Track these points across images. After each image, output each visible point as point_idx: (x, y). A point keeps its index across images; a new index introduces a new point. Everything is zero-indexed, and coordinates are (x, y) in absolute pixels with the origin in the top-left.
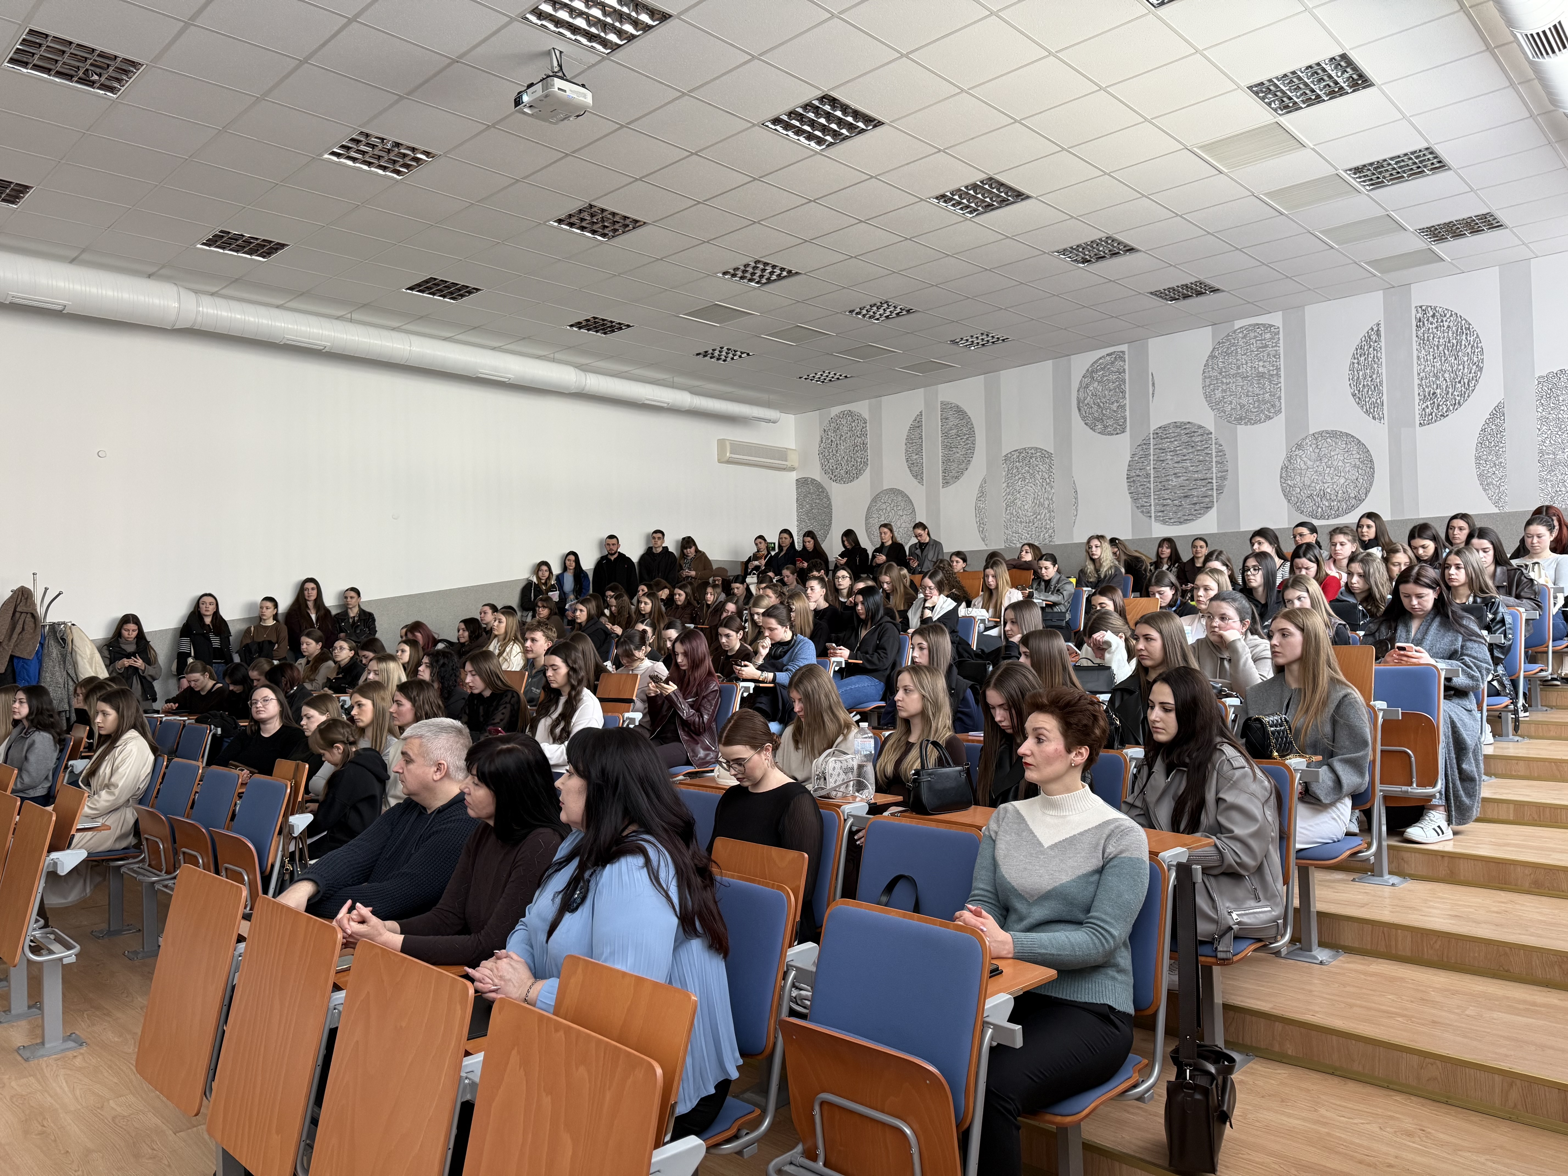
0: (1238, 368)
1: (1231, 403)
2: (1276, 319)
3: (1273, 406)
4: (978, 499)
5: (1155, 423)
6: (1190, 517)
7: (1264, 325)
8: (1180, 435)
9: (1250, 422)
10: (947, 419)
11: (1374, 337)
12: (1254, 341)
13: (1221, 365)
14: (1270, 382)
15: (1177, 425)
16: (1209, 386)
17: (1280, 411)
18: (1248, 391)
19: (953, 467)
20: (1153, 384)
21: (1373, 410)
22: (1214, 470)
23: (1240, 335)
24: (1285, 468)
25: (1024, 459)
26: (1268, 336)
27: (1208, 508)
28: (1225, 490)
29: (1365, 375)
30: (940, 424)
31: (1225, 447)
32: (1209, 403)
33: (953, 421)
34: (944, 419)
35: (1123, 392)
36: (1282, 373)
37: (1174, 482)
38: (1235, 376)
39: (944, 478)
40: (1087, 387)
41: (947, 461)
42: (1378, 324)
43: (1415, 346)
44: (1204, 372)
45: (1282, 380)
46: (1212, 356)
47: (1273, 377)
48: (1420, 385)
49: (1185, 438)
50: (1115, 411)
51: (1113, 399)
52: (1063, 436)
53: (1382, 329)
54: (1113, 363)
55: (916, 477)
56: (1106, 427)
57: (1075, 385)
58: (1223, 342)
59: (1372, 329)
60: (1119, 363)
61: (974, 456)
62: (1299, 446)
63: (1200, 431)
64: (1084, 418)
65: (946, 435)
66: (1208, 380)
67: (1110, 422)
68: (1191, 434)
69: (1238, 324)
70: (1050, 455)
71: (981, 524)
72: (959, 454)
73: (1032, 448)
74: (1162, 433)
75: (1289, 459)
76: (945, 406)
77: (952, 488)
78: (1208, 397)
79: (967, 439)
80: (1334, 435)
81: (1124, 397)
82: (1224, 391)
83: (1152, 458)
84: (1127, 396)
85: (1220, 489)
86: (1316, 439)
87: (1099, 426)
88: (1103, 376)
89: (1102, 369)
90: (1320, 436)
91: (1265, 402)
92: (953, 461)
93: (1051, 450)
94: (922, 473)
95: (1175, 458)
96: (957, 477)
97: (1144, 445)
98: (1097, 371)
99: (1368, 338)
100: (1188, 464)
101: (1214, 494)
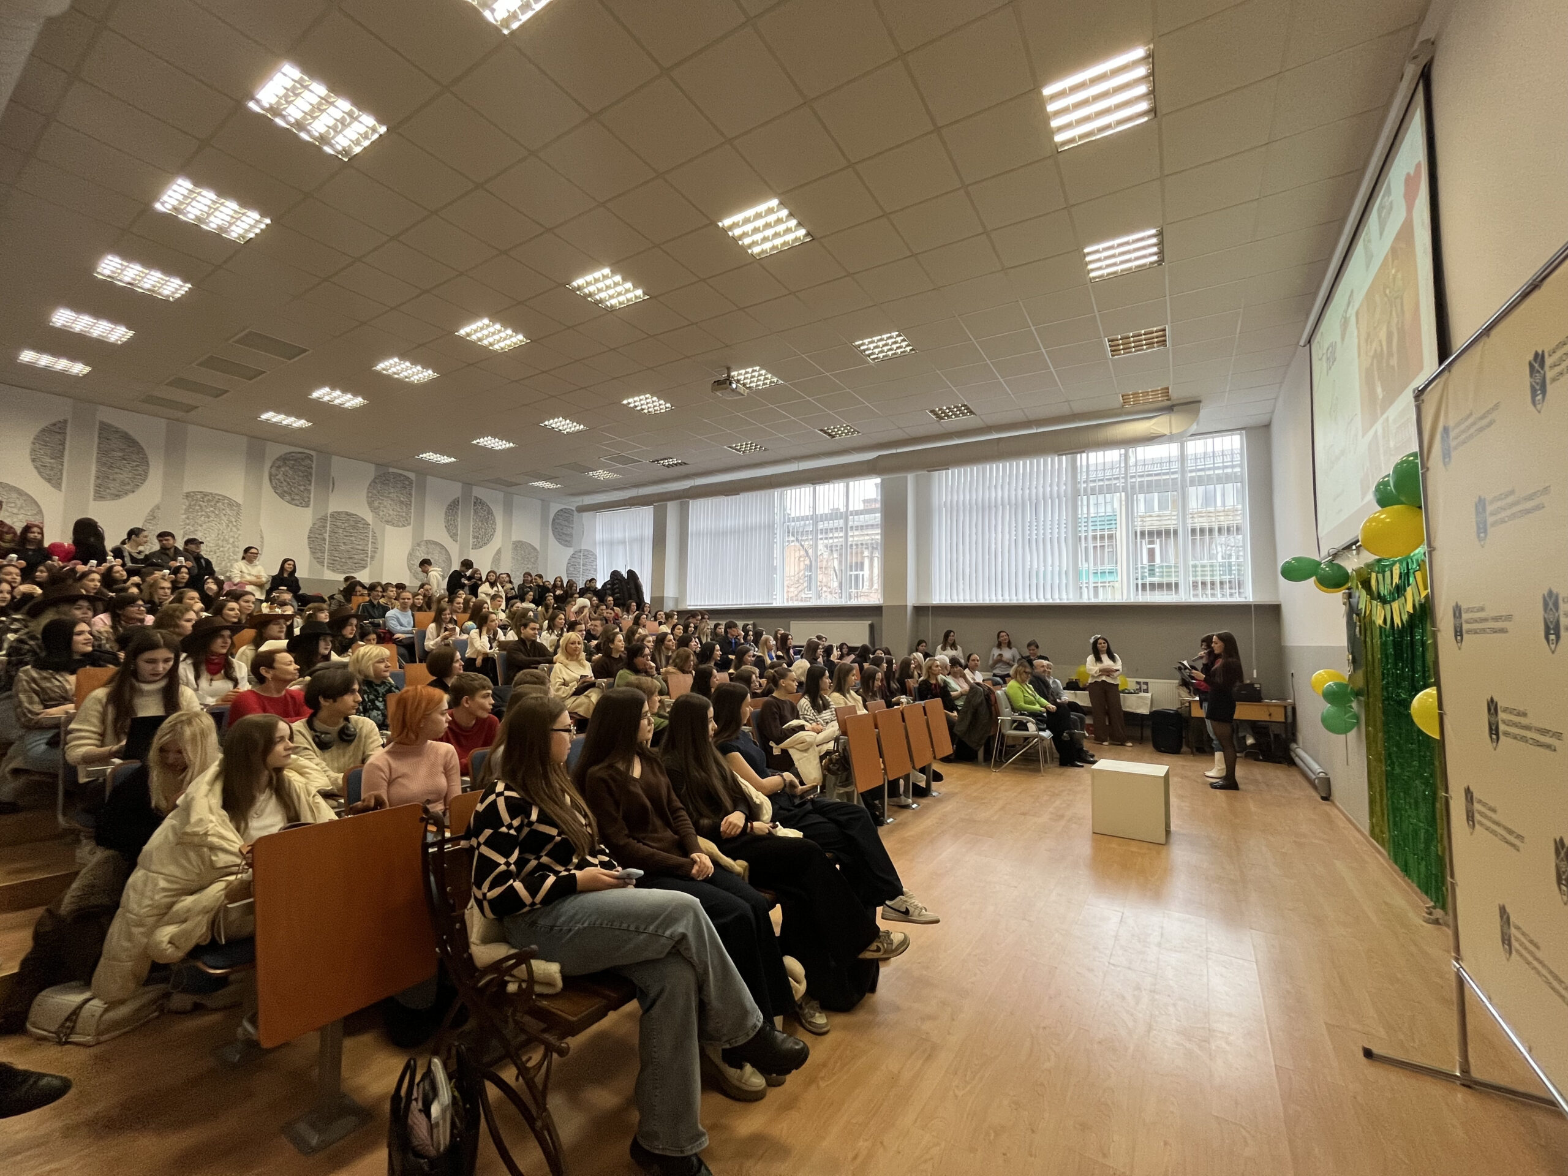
1: (383, 511)
2: (412, 476)
3: (407, 520)
5: (333, 509)
7: (406, 476)
8: (349, 520)
9: (393, 525)
10: (108, 439)
11: (457, 501)
12: (399, 482)
13: (379, 488)
14: (407, 507)
15: (347, 514)
16: (371, 497)
17: (409, 524)
18: (394, 508)
19: (111, 485)
20: (333, 484)
21: (454, 536)
22: (370, 545)
23: (392, 476)
24: (410, 554)
26: (407, 483)
27: (364, 567)
28: (376, 559)
29: (451, 518)
30: (97, 440)
31: (377, 535)
32: (370, 508)
33: (117, 443)
34: (104, 439)
35: (310, 481)
36: (413, 505)
37: (343, 547)
38: (387, 497)
39: (97, 492)
40: (279, 467)
41: (103, 477)
42: (458, 498)
43: (473, 514)
44: (368, 489)
45: (413, 508)
46: (374, 481)
47: (407, 505)
48: (473, 531)
49: (352, 523)
50: (301, 491)
51: (301, 483)
52: (253, 496)
53: (460, 500)
54: (302, 459)
56: (293, 499)
58: (381, 476)
59: (456, 498)
60: (307, 462)
63: (363, 522)
64: (275, 488)
65: (104, 453)
66: (370, 494)
67: (297, 497)
68: (356, 522)
70: (238, 505)
72: (122, 476)
73: (219, 495)
74: (336, 516)
75: (413, 550)
76: (107, 428)
77: (108, 504)
80: (436, 543)
81: (310, 485)
82: (379, 504)
83: (328, 529)
84: (312, 484)
85: (372, 558)
87: (288, 497)
88: (293, 465)
89: (295, 460)
90: (428, 542)
91: (402, 517)
92: (114, 480)
93: (240, 502)
94: (61, 479)
95: (345, 534)
96: (117, 496)
97: (324, 519)
98: (289, 460)
99: (454, 502)
100: (353, 539)
101: (369, 560)
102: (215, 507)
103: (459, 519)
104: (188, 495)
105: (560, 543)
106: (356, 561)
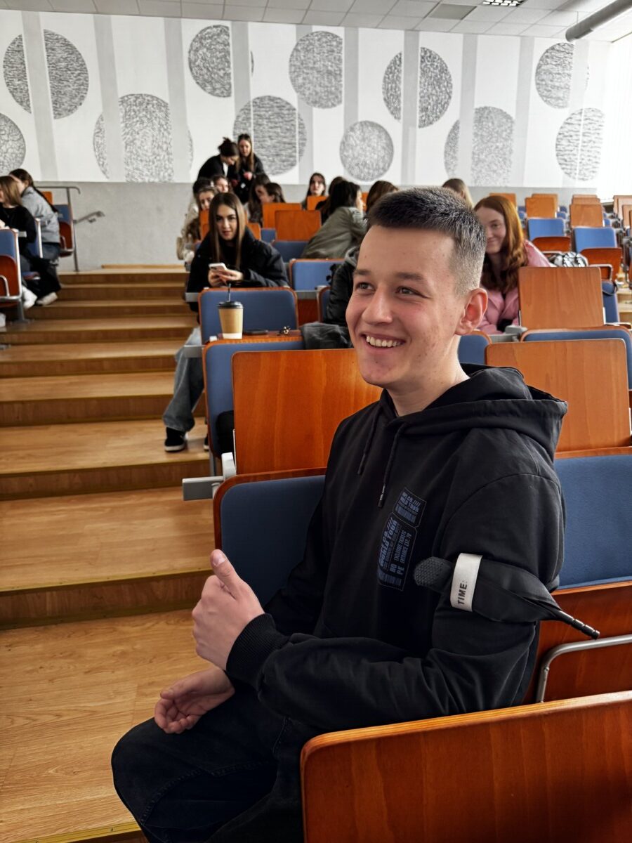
0: (314, 63)
1: (309, 89)
2: (340, 31)
3: (337, 97)
4: (96, 135)
5: (255, 93)
6: (281, 171)
7: (332, 35)
8: (272, 107)
9: (322, 106)
10: (53, 50)
11: (398, 62)
12: (324, 45)
13: (302, 58)
14: (336, 79)
15: (271, 99)
16: (294, 72)
17: (340, 102)
18: (321, 83)
19: (64, 100)
20: (253, 61)
21: (395, 112)
22: (297, 137)
23: (316, 38)
24: (343, 143)
25: (141, 104)
26: (335, 43)
27: (293, 165)
28: (305, 154)
29: (392, 87)
30: (45, 54)
31: (304, 122)
32: (294, 86)
33: (60, 53)
34: (50, 50)
35: (228, 62)
36: (343, 73)
38: (312, 68)
39: (55, 109)
40: (197, 50)
41: (56, 92)
42: (400, 54)
43: (419, 74)
44: (290, 61)
45: (343, 79)
46: (296, 50)
47: (335, 75)
48: (420, 101)
49: (276, 110)
50: (222, 77)
51: (220, 66)
52: (177, 90)
53: (403, 58)
54: (218, 35)
55: (21, 103)
56: (214, 89)
57: (186, 47)
58: (304, 41)
59: (397, 56)
60: (224, 37)
61: (89, 92)
62: (352, 129)
63: (288, 107)
64: (195, 77)
65: (53, 66)
66: (293, 69)
67: (218, 86)
68: (281, 107)
69: (316, 28)
70: (166, 105)
71: (100, 158)
72: (71, 88)
73: (148, 96)
74: (260, 102)
75: (346, 137)
76: (50, 37)
77: (65, 121)
78: (293, 81)
79: (79, 75)
80: (373, 125)
81: (229, 67)
82: (304, 79)
83: (252, 121)
84: (232, 65)
85: (301, 152)
86: (362, 125)
87: (209, 87)
88: (211, 44)
89: (210, 38)
90: (365, 124)
91: (331, 93)
92: (65, 94)
93: (167, 101)
94: (28, 100)
95: (270, 125)
96: (69, 111)
97: (246, 110)
98: (205, 39)
99: (394, 62)
100: (279, 130)
101: (297, 155)
102: (146, 109)
103: (402, 86)
104: (123, 101)
105: (549, 103)
106: (284, 158)
